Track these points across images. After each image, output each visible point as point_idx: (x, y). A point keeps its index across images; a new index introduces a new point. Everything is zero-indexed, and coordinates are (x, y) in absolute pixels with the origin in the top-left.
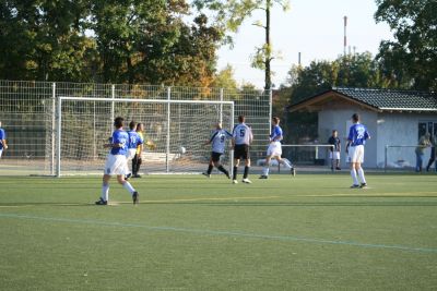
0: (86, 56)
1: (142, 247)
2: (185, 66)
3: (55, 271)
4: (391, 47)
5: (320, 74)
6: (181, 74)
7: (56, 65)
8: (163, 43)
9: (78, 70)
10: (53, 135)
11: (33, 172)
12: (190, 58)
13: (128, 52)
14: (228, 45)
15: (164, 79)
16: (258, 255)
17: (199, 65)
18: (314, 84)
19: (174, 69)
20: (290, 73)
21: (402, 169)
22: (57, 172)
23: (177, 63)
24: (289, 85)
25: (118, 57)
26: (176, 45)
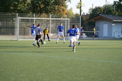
0: (28, 6)
1: (36, 62)
2: (56, 8)
3: (10, 69)
4: (117, 3)
5: (98, 10)
6: (55, 11)
7: (19, 8)
8: (50, 2)
9: (25, 9)
10: (17, 29)
11: (11, 39)
12: (58, 6)
13: (40, 4)
14: (69, 2)
15: (50, 12)
16: (69, 64)
17: (60, 8)
18: (96, 13)
19: (53, 9)
20: (89, 10)
21: (119, 38)
22: (18, 39)
23: (54, 8)
24: (89, 14)
25: (37, 6)
26: (54, 2)
